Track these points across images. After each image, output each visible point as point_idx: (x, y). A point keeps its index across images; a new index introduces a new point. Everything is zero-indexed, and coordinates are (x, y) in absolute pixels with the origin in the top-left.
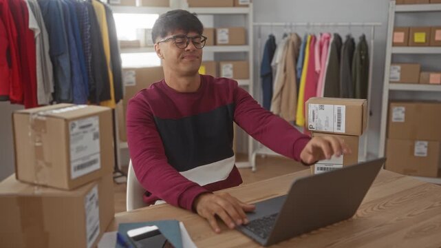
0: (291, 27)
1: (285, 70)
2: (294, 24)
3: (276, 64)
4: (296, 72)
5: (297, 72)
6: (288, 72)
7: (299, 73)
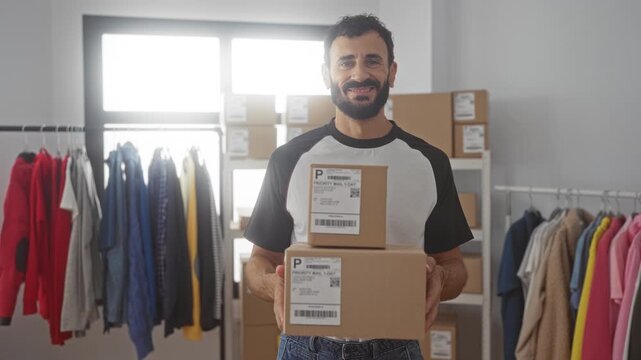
0: (569, 197)
1: (543, 289)
2: (575, 192)
3: (527, 275)
4: (568, 294)
5: (570, 296)
6: (549, 292)
7: (574, 296)
